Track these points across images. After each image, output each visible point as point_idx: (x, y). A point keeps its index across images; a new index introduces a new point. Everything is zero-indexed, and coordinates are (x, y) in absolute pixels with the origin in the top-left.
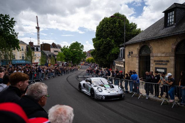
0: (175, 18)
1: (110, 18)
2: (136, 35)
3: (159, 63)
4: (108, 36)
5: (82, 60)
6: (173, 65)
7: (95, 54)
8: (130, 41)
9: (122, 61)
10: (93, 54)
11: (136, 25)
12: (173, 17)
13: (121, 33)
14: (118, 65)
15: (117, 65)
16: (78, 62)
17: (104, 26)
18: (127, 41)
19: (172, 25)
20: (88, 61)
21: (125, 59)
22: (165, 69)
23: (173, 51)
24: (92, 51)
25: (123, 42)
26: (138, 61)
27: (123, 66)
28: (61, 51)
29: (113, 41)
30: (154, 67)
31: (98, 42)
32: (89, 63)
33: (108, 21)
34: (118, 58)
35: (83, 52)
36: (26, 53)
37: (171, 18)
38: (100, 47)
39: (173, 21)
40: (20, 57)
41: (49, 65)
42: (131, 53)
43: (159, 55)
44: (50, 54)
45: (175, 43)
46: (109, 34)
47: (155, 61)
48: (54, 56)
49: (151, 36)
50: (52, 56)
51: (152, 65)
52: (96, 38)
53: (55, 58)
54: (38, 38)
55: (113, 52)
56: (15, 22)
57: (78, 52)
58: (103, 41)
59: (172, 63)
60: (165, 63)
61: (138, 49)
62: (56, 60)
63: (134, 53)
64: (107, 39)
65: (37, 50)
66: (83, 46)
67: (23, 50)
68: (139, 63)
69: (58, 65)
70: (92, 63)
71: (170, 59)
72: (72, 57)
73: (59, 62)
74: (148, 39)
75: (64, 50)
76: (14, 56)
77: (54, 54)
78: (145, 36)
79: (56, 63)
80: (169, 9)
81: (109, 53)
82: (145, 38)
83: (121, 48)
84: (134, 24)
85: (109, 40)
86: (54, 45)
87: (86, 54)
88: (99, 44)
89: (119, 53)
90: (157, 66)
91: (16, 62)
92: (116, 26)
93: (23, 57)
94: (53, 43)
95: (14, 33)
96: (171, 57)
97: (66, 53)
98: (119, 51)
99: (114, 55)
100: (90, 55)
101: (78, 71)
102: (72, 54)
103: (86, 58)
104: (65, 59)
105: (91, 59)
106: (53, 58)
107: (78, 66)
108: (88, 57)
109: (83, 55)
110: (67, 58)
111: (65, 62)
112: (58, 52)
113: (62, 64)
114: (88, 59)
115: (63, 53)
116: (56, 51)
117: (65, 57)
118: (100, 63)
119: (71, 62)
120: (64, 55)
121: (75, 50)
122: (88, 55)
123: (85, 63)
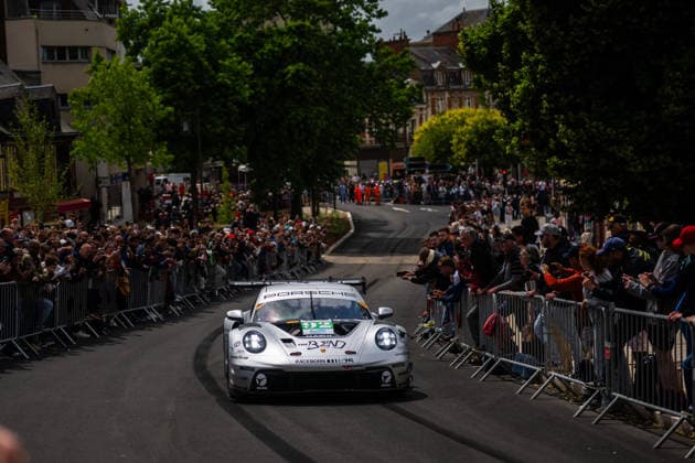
5: (368, 139)
7: (515, 63)
10: (494, 56)
16: (320, 178)
20: (442, 155)
24: (477, 31)
28: (121, 49)
32: (451, 181)
48: (50, 108)
50: (24, 116)
53: (59, 129)
57: (313, 45)
62: (64, 147)
70: (490, 175)
73: (103, 170)
77: (46, 83)
79: (69, 184)
100: (459, 80)
101: (329, 265)
102: (250, 72)
103: (413, 121)
104: (172, 131)
105: (470, 128)
106: (38, 130)
107: (326, 211)
108: (433, 106)
109: (375, 77)
110: (192, 127)
111: (169, 167)
112: (90, 62)
113: (137, 196)
114: (438, 125)
115: (147, 63)
116: (67, 52)
117: (170, 109)
118: (583, 166)
119: (244, 164)
120: (151, 86)
121: (281, 24)
122: (429, 79)
123: (402, 175)
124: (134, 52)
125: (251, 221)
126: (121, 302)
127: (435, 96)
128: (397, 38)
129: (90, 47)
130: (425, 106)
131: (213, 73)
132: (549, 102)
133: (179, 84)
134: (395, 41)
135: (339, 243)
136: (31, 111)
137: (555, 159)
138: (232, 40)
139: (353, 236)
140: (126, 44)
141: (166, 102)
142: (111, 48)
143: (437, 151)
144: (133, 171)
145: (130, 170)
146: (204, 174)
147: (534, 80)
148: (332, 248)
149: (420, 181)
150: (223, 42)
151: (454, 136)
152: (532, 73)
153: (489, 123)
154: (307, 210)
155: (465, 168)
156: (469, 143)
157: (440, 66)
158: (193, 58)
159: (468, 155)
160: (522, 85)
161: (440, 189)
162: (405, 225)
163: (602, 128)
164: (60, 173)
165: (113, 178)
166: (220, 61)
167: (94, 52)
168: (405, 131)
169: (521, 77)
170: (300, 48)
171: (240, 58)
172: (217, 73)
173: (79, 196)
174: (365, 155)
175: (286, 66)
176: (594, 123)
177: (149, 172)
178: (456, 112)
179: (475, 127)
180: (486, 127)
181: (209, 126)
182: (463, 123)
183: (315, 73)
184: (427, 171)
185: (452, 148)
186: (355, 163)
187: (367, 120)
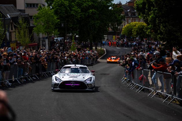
5: (110, 30)
7: (150, 10)
16: (97, 40)
28: (46, 5)
32: (133, 40)
35: (114, 6)
41: (12, 45)
50: (20, 21)
53: (30, 25)
62: (31, 30)
69: (39, 45)
70: (142, 40)
73: (41, 36)
77: (26, 13)
79: (32, 39)
87: (121, 11)
100: (134, 15)
101: (99, 62)
102: (80, 11)
103: (122, 25)
104: (59, 26)
105: (137, 27)
106: (24, 25)
107: (99, 48)
108: (128, 21)
110: (64, 25)
111: (58, 36)
112: (38, 8)
113: (49, 43)
114: (129, 26)
115: (53, 8)
116: (32, 5)
117: (59, 20)
118: (167, 38)
119: (77, 35)
120: (54, 14)
122: (127, 14)
123: (119, 39)
124: (49, 6)
127: (128, 19)
128: (119, 3)
129: (38, 4)
130: (125, 21)
131: (70, 11)
132: (158, 20)
133: (61, 14)
134: (118, 4)
135: (102, 56)
136: (22, 20)
137: (159, 36)
138: (75, 3)
139: (106, 55)
140: (48, 3)
141: (58, 19)
142: (44, 4)
143: (128, 33)
144: (49, 37)
145: (48, 36)
146: (67, 38)
147: (154, 14)
148: (100, 58)
149: (124, 41)
150: (73, 3)
151: (133, 29)
152: (154, 13)
153: (142, 26)
154: (94, 48)
155: (136, 38)
156: (137, 31)
157: (129, 11)
158: (65, 7)
159: (136, 34)
160: (152, 16)
161: (129, 43)
162: (120, 52)
163: (172, 27)
164: (29, 36)
165: (43, 38)
166: (72, 8)
167: (39, 5)
168: (120, 28)
169: (151, 14)
170: (93, 5)
171: (77, 8)
172: (71, 11)
173: (34, 42)
174: (109, 34)
175: (89, 10)
176: (170, 26)
177: (53, 37)
178: (134, 23)
179: (139, 27)
180: (142, 27)
181: (69, 25)
182: (135, 26)
183: (97, 12)
184: (126, 38)
185: (132, 32)
186: (107, 36)
187: (110, 24)
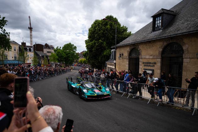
0: (162, 23)
1: (101, 20)
2: (127, 37)
3: (147, 64)
4: (100, 38)
6: (159, 67)
8: (121, 43)
9: (113, 63)
10: (86, 55)
11: (127, 28)
12: (160, 22)
13: (112, 36)
14: (110, 66)
15: (108, 66)
16: (71, 64)
17: (96, 29)
18: (118, 43)
19: (159, 30)
20: (81, 62)
21: (116, 60)
22: (153, 71)
23: (160, 53)
24: (84, 53)
25: (114, 44)
26: (128, 63)
27: (114, 67)
28: (54, 52)
29: (105, 43)
30: (143, 68)
31: (90, 43)
33: (100, 24)
34: (110, 59)
35: (77, 53)
36: (19, 53)
37: (158, 22)
38: (92, 48)
39: (160, 25)
40: (13, 57)
41: (42, 65)
42: (121, 55)
43: (147, 57)
44: (43, 54)
45: (162, 46)
46: (101, 36)
47: (143, 63)
48: (47, 57)
49: (140, 39)
50: (45, 57)
51: (140, 67)
52: (89, 40)
54: (31, 38)
55: (105, 53)
56: (6, 21)
57: (71, 53)
58: (95, 43)
59: (159, 65)
60: (152, 65)
61: (128, 51)
62: (49, 60)
63: (124, 55)
64: (100, 41)
65: (30, 50)
66: (76, 47)
67: (15, 50)
68: (129, 64)
69: (51, 65)
70: (85, 64)
71: (157, 61)
72: (65, 58)
73: (52, 62)
74: (138, 42)
75: (57, 50)
76: (7, 56)
77: (47, 54)
78: (135, 39)
79: (49, 63)
80: (157, 14)
81: (101, 55)
82: (135, 41)
83: (112, 50)
84: (126, 27)
85: (101, 42)
86: (47, 46)
87: (78, 55)
88: (91, 45)
89: (111, 55)
90: (146, 68)
91: (8, 62)
92: (107, 28)
93: (15, 58)
94: (46, 44)
95: (5, 32)
96: (158, 59)
97: (59, 53)
98: (111, 53)
99: (106, 57)
100: (83, 57)
101: (71, 71)
102: (65, 55)
105: (83, 60)
106: (46, 59)
107: (71, 67)
108: (81, 58)
109: (76, 56)
110: (60, 59)
111: (58, 62)
112: (51, 53)
113: (55, 65)
114: (81, 60)
116: (49, 52)
117: (58, 58)
118: (92, 64)
119: (65, 62)
120: (56, 55)
121: (68, 51)
122: (80, 56)
123: (78, 64)
124: (55, 53)
125: (65, 67)
126: (53, 74)
132: (90, 59)
135: (72, 69)
137: (90, 63)
138: (64, 52)
139: (74, 69)
146: (61, 63)
153: (85, 60)
160: (88, 57)
161: (81, 65)
162: (78, 68)
166: (63, 54)
168: (78, 60)
174: (75, 62)
176: (93, 61)
177: (56, 63)
187: (75, 59)
